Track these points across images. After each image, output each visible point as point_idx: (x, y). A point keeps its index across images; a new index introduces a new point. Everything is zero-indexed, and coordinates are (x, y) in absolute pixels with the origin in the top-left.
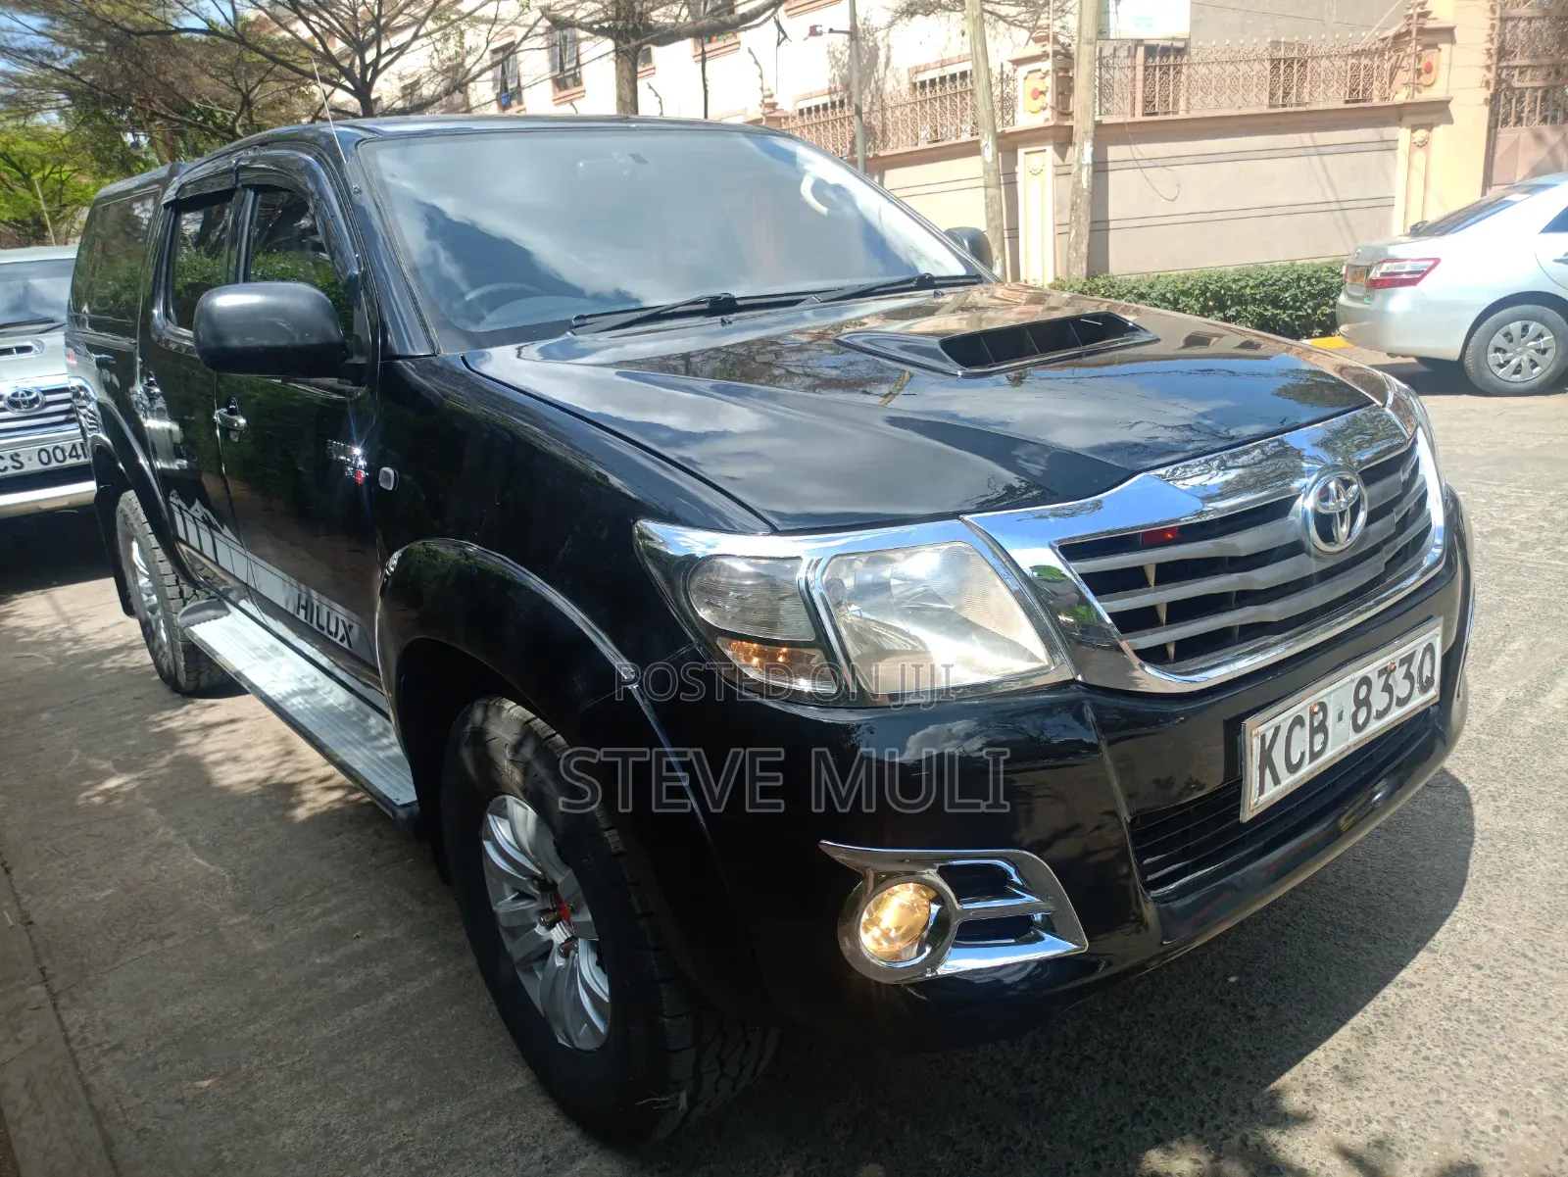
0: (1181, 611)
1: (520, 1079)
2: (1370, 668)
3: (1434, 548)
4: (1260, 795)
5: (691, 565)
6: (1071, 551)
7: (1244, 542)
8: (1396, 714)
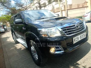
0: (68, 32)
1: (34, 62)
2: (81, 35)
3: (85, 28)
4: (74, 42)
5: (40, 31)
6: (62, 28)
7: (72, 28)
8: (83, 38)
